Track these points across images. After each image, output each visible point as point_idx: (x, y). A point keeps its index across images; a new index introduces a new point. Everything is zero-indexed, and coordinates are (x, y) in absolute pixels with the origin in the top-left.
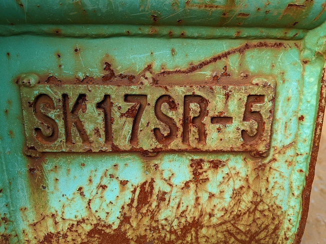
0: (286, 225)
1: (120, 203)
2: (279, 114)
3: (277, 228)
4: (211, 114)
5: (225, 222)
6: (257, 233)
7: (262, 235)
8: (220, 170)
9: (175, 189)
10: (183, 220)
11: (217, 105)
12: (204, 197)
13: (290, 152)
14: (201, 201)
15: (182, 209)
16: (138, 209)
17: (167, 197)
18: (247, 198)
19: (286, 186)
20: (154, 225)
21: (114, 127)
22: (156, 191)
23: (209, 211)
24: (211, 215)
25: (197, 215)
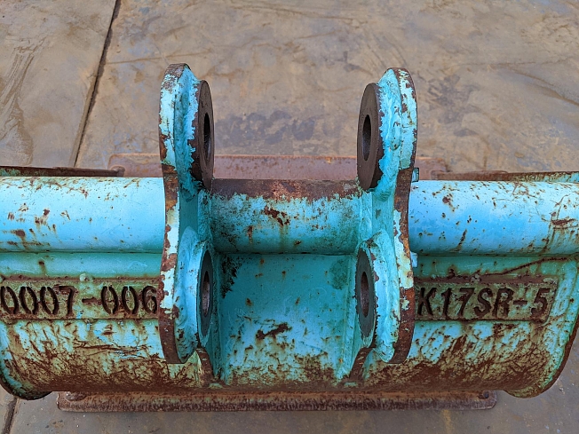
0: (551, 363)
1: (442, 348)
2: (557, 298)
3: (544, 365)
4: (514, 299)
5: (509, 361)
6: (530, 368)
7: (533, 369)
8: (512, 330)
9: (480, 341)
10: (481, 359)
11: (519, 294)
12: (499, 346)
13: (561, 320)
14: (496, 348)
15: (482, 353)
16: (453, 352)
17: (474, 345)
18: (527, 347)
19: (555, 340)
20: (461, 362)
21: (450, 306)
22: (467, 342)
23: (500, 354)
24: (500, 357)
25: (491, 356)
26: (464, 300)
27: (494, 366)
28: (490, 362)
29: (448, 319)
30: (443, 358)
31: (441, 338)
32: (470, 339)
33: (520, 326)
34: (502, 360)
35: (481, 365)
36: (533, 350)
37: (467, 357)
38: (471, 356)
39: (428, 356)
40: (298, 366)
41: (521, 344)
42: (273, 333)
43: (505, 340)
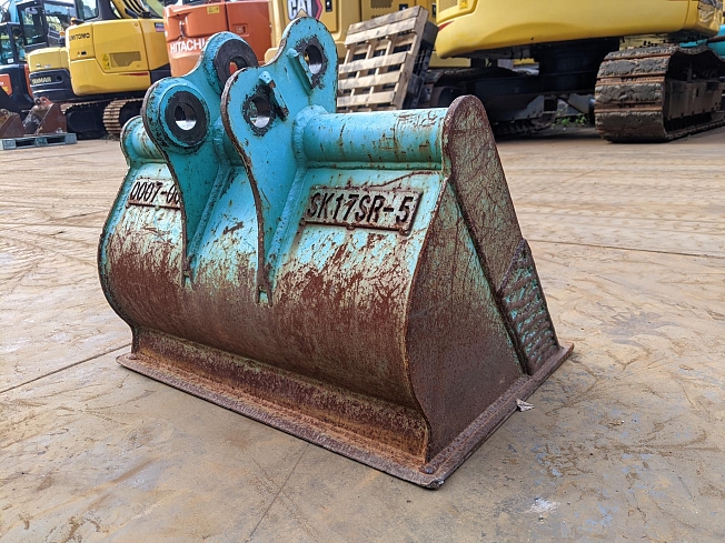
1: (327, 256)
4: (384, 206)
6: (393, 291)
7: (395, 294)
8: (382, 241)
9: (356, 250)
11: (388, 201)
12: (368, 257)
13: (422, 234)
16: (334, 261)
17: (350, 255)
21: (340, 210)
22: (346, 251)
23: (369, 267)
25: (361, 268)
26: (351, 205)
27: (362, 282)
28: (359, 276)
29: (337, 224)
30: (326, 267)
31: (329, 244)
32: (349, 247)
33: (388, 238)
34: (370, 275)
35: (353, 279)
36: (396, 266)
37: (343, 267)
38: (347, 266)
39: (317, 263)
40: (235, 262)
41: (387, 257)
42: (233, 229)
43: (374, 251)
